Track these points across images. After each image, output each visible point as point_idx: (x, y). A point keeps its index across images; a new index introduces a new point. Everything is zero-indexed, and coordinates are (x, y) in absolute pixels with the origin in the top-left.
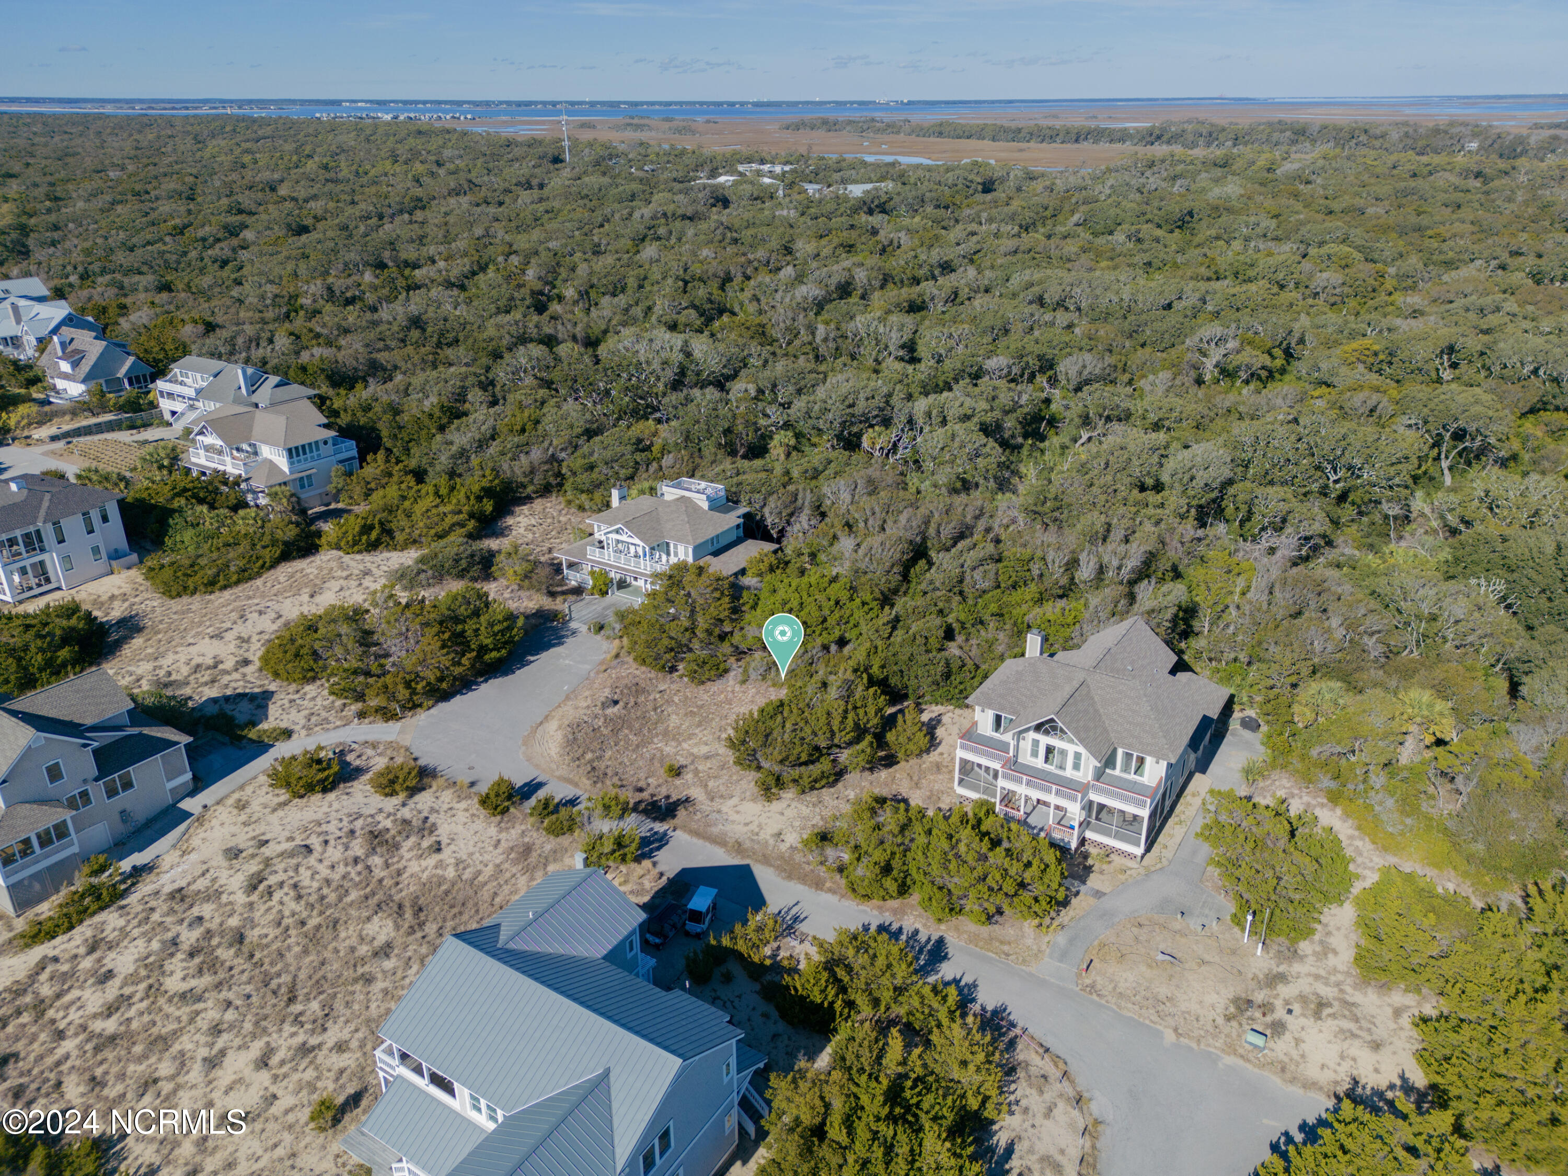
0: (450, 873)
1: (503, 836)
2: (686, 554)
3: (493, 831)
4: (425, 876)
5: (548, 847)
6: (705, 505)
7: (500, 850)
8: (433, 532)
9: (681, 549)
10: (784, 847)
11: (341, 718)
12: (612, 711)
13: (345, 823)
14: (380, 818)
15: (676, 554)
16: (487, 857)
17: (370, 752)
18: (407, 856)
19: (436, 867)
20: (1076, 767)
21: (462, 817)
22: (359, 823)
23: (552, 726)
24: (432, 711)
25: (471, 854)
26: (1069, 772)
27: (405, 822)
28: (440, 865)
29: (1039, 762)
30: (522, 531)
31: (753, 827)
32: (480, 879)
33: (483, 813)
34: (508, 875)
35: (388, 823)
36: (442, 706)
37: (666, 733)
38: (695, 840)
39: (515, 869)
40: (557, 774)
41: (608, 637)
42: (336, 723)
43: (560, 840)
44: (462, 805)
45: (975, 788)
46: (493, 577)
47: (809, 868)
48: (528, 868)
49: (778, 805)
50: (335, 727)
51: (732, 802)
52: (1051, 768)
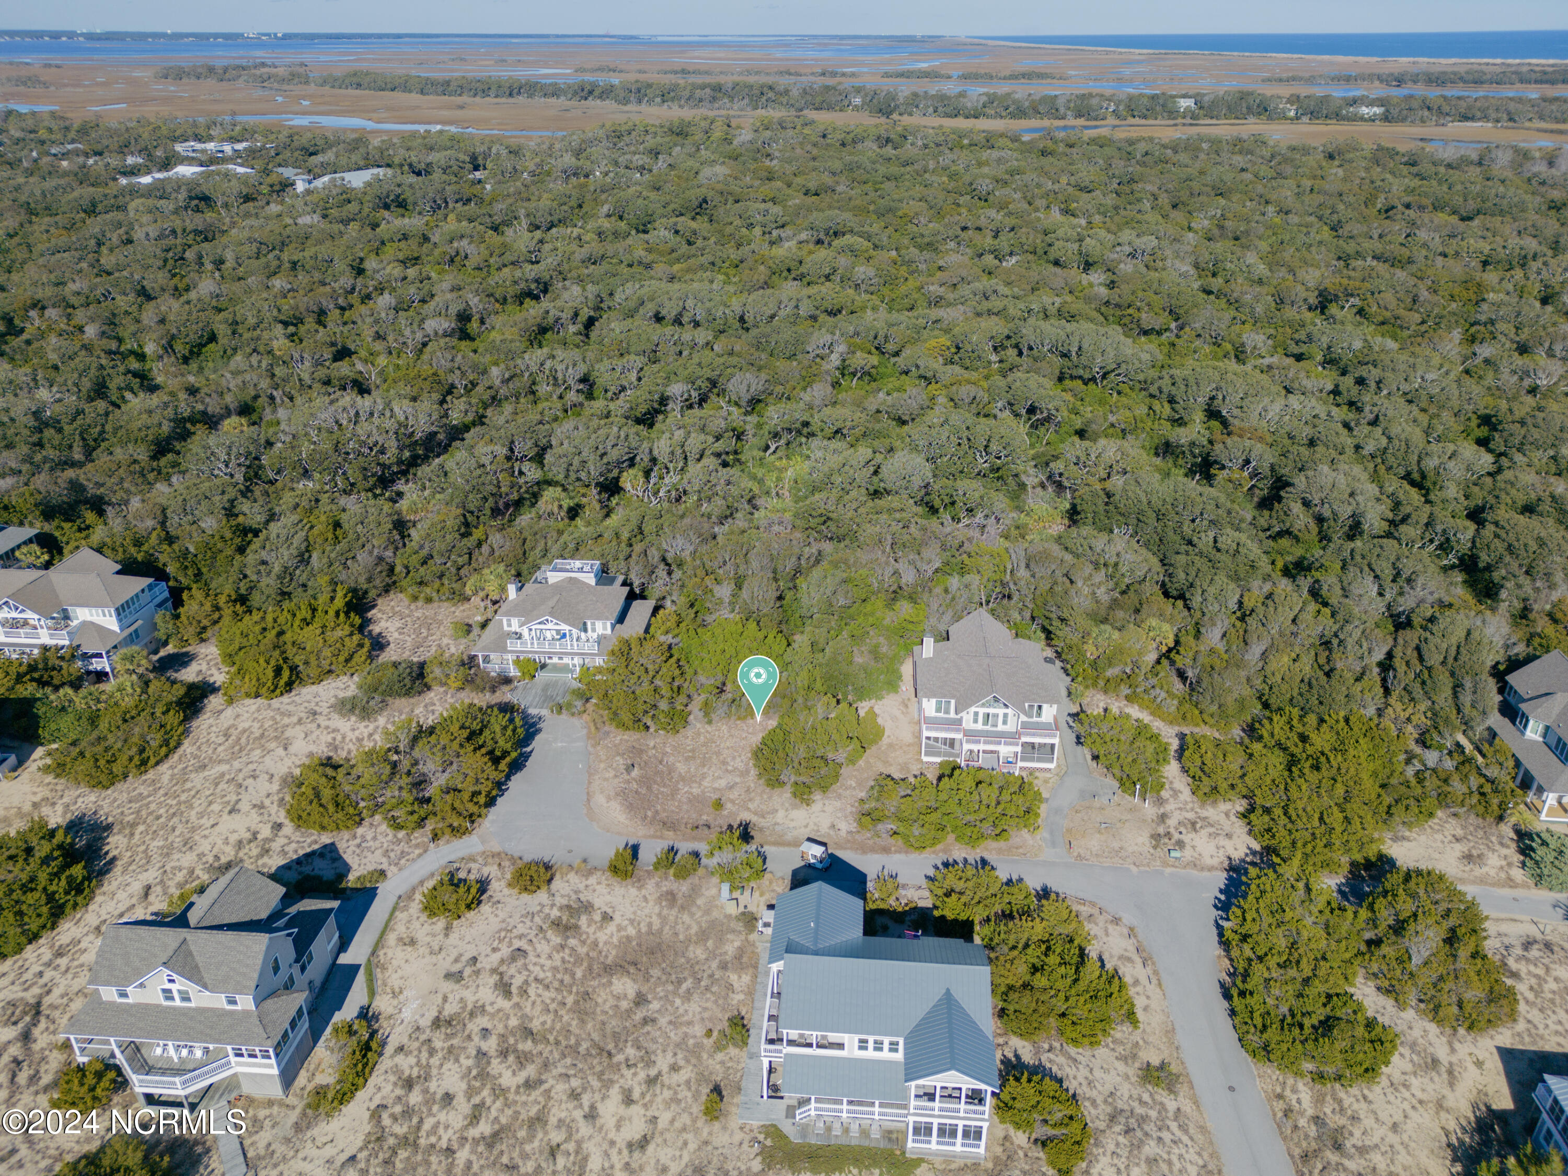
0: (631, 931)
1: (644, 892)
2: (605, 628)
3: (633, 891)
4: (615, 940)
5: (684, 889)
6: (592, 582)
7: (651, 903)
8: (342, 658)
9: (599, 625)
10: (843, 833)
11: (417, 846)
12: (635, 773)
13: (529, 923)
14: (547, 910)
15: (594, 630)
16: (647, 911)
17: (474, 866)
18: (591, 930)
19: (619, 931)
20: (1005, 722)
21: (601, 889)
22: (537, 919)
23: (600, 799)
24: (490, 817)
25: (635, 913)
26: (1001, 727)
27: (569, 907)
28: (620, 928)
29: (980, 726)
30: (396, 635)
31: (811, 826)
32: (655, 928)
33: (615, 881)
34: (672, 918)
35: (555, 913)
36: (493, 809)
37: (683, 779)
38: (782, 849)
39: (674, 912)
40: (640, 834)
41: (573, 714)
42: (417, 852)
43: (689, 881)
44: (592, 880)
45: (938, 754)
46: (429, 688)
47: (871, 842)
48: (683, 908)
49: (816, 807)
50: (420, 855)
51: (781, 814)
52: (988, 728)
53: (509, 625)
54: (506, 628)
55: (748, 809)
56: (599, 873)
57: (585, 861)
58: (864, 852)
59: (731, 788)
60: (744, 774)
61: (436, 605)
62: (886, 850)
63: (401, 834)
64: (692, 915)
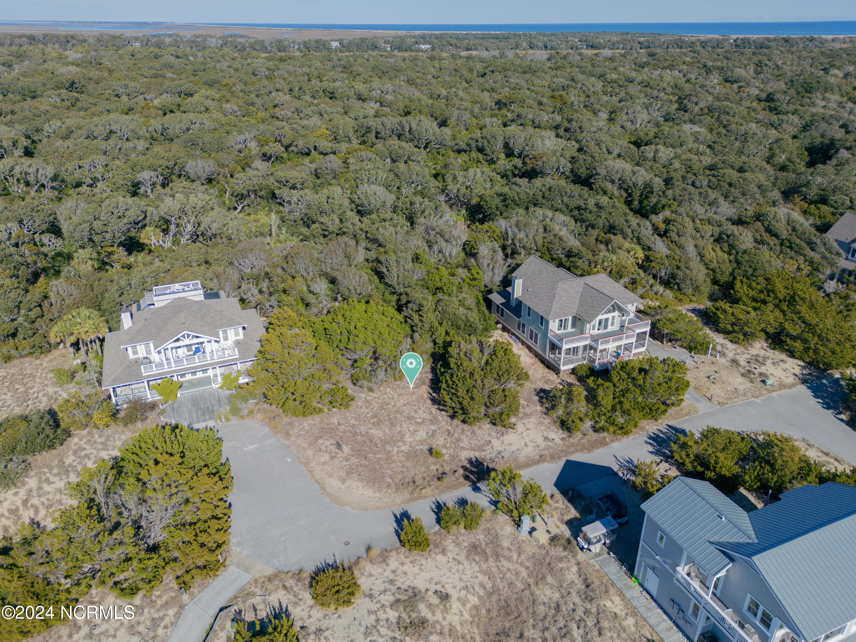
0: (474, 600)
1: (450, 555)
2: (237, 334)
3: (441, 558)
4: (467, 617)
5: (481, 537)
6: (202, 298)
7: (466, 563)
10: (558, 441)
11: (166, 605)
12: (346, 449)
14: (382, 616)
15: (226, 338)
16: (469, 573)
17: (255, 601)
18: (438, 618)
19: (464, 605)
20: (612, 324)
21: (410, 569)
22: (382, 630)
23: (333, 483)
25: (461, 580)
26: (610, 328)
28: (463, 602)
29: (596, 331)
31: (530, 444)
35: (392, 615)
37: (386, 442)
39: (492, 563)
40: (398, 501)
41: (242, 417)
42: (171, 612)
43: (481, 528)
44: (393, 563)
45: (571, 362)
46: (68, 434)
47: (585, 441)
48: (497, 556)
49: (520, 427)
50: (178, 616)
51: (496, 443)
52: (602, 331)
53: (135, 353)
54: (131, 356)
55: (463, 448)
56: (394, 553)
57: (369, 549)
58: (589, 451)
59: (433, 435)
60: (434, 421)
61: (16, 362)
62: (603, 443)
63: (138, 600)
64: (509, 559)
